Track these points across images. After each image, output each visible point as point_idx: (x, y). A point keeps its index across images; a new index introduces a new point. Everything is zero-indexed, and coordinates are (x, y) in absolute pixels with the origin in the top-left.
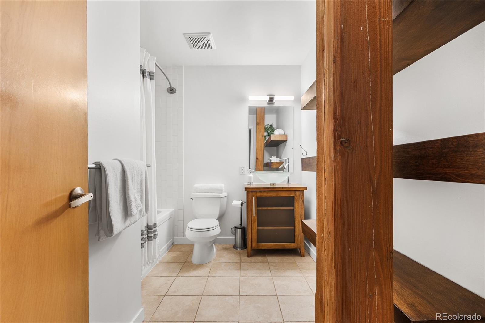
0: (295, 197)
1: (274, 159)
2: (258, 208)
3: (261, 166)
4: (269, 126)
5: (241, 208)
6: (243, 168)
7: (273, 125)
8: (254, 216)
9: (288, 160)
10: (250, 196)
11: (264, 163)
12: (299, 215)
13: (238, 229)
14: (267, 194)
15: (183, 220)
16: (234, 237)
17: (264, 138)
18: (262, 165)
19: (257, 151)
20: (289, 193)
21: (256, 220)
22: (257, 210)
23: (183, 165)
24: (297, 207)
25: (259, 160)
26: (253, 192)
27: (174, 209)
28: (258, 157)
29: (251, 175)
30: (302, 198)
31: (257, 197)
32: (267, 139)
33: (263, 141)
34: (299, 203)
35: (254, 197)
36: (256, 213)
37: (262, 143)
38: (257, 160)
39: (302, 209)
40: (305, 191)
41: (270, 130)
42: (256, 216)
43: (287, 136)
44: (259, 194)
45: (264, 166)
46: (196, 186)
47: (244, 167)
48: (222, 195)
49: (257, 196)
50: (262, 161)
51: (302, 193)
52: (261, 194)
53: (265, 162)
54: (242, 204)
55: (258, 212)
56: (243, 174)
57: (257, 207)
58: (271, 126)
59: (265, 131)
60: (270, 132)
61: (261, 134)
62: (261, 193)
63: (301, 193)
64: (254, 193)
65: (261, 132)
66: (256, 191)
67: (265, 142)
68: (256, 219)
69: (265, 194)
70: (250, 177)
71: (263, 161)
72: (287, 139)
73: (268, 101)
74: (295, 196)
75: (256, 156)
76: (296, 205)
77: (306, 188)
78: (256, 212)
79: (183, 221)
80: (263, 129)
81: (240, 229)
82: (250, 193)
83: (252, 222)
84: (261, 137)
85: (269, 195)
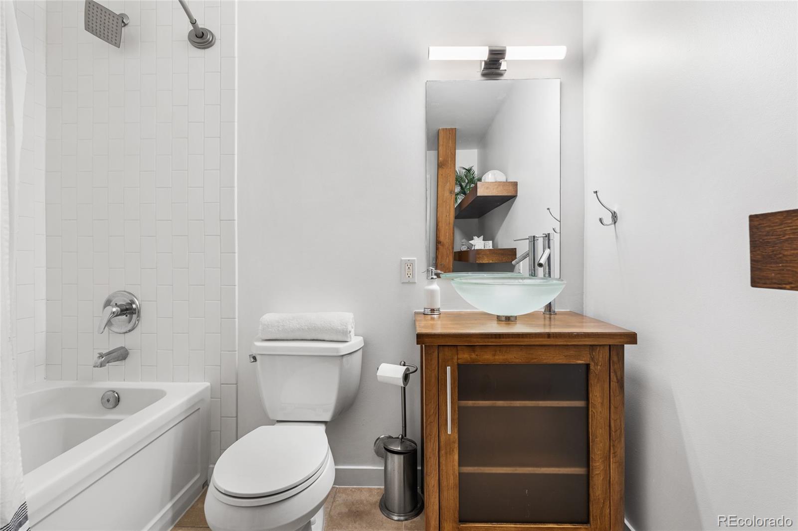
0: (592, 367)
1: (478, 243)
2: (464, 403)
3: (449, 260)
4: (464, 171)
5: (404, 388)
6: (410, 265)
7: (473, 168)
8: (449, 432)
9: (549, 240)
10: (435, 362)
11: (455, 252)
12: (608, 428)
13: (396, 457)
14: (494, 355)
15: (235, 415)
16: (383, 468)
17: (454, 196)
18: (451, 258)
19: (440, 224)
20: (572, 352)
21: (456, 445)
22: (459, 408)
23: (236, 254)
24: (600, 400)
25: (443, 245)
26: (446, 349)
27: (208, 384)
28: (442, 239)
29: (435, 286)
30: (615, 373)
31: (459, 365)
32: (459, 201)
33: (452, 203)
34: (607, 386)
35: (449, 368)
36: (457, 421)
37: (450, 208)
38: (440, 246)
39: (616, 408)
40: (627, 347)
41: (468, 181)
42: (456, 430)
43: (515, 184)
44: (465, 356)
45: (455, 259)
46: (269, 317)
47: (415, 260)
48: (344, 348)
49: (460, 362)
50: (450, 248)
51: (618, 354)
52: (474, 356)
53: (457, 249)
54: (406, 377)
55: (461, 416)
56: (409, 283)
57: (459, 400)
58: (469, 171)
59: (456, 184)
60: (466, 186)
61: (448, 186)
62: (474, 351)
63: (614, 353)
64: (448, 353)
65: (448, 184)
66: (456, 346)
67: (456, 205)
68: (454, 442)
69: (487, 357)
70: (432, 293)
71: (453, 248)
72: (516, 191)
73: (486, 63)
74: (592, 364)
75: (437, 236)
76: (597, 394)
77: (632, 338)
78: (456, 416)
79: (237, 417)
80: (452, 180)
81: (402, 457)
82: (436, 353)
83: (443, 452)
84: (447, 194)
85: (499, 358)
